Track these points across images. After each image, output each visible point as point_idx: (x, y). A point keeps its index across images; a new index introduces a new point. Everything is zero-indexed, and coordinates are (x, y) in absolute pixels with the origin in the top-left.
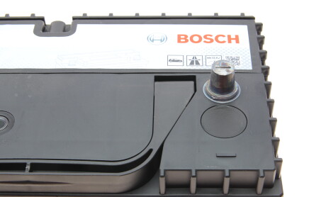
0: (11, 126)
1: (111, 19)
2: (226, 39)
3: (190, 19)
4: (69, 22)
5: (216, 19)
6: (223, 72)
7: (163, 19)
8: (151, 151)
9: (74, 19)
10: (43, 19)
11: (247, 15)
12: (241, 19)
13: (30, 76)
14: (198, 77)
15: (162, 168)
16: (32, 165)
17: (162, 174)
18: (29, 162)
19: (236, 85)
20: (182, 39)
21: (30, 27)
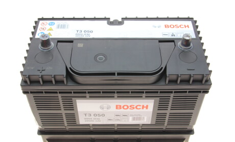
0: (106, 59)
1: (137, 19)
2: (184, 26)
3: (168, 19)
4: (120, 20)
5: (178, 19)
6: (187, 38)
7: (157, 19)
8: (162, 68)
9: (122, 19)
10: (109, 19)
11: (190, 17)
12: (188, 19)
13: (110, 41)
14: (175, 41)
15: (168, 74)
16: (118, 73)
17: (168, 76)
18: (116, 72)
19: (191, 44)
20: (166, 26)
21: (106, 22)
